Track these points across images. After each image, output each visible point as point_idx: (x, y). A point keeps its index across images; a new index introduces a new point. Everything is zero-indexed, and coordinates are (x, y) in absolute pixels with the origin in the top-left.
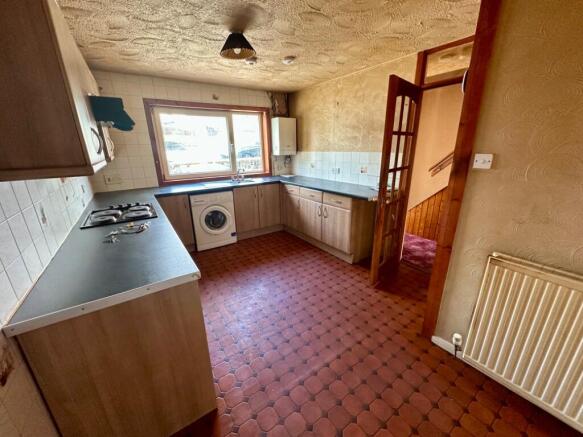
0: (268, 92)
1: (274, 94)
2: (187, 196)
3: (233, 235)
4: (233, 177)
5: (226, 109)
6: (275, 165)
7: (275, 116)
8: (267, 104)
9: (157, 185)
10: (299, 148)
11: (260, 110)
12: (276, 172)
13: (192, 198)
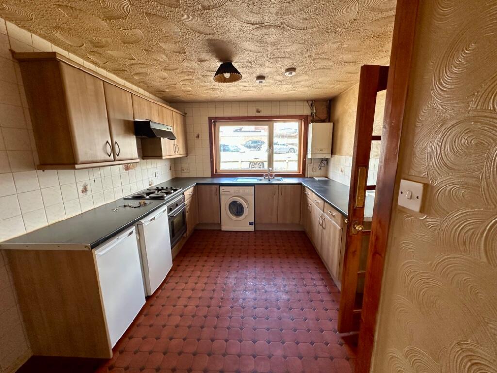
0: (307, 101)
1: (313, 102)
2: (218, 186)
3: (251, 224)
4: (264, 175)
5: (268, 119)
6: (309, 168)
7: (312, 122)
8: (306, 111)
9: (210, 176)
10: (333, 153)
11: (300, 117)
12: (309, 173)
13: (222, 188)
